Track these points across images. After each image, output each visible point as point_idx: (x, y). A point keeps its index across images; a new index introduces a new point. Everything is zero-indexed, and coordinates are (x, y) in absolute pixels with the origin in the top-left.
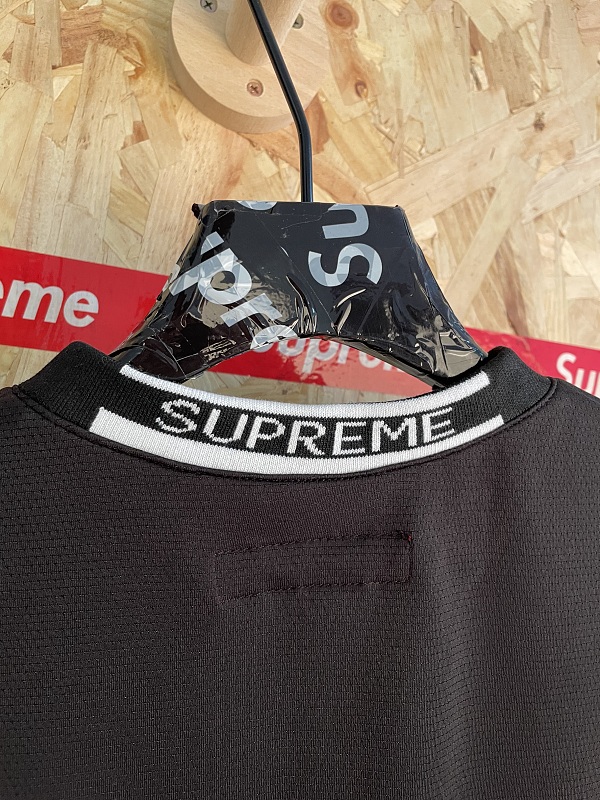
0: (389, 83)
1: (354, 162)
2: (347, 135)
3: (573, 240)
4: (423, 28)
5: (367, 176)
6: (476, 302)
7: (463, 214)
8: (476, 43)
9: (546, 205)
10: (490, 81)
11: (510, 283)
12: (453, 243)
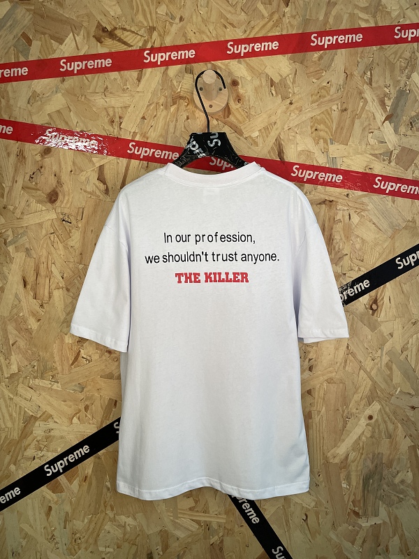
0: (247, 98)
1: (237, 119)
2: (235, 112)
3: (300, 134)
4: (257, 82)
5: (241, 123)
6: (269, 152)
7: (267, 129)
8: (272, 83)
9: (291, 125)
10: (276, 93)
11: (280, 147)
12: (263, 137)
